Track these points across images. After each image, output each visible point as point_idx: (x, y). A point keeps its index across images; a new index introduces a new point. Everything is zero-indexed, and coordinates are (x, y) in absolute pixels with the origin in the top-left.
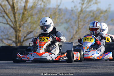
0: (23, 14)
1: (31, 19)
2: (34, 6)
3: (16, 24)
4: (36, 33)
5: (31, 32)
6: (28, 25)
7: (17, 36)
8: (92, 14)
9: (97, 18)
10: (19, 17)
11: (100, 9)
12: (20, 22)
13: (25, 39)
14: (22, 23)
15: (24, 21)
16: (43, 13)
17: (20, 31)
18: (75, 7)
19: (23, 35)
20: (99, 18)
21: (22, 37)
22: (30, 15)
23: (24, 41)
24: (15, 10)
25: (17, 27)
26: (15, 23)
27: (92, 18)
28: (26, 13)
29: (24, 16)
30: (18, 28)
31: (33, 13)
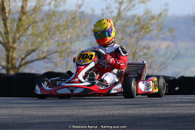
0: (20, 19)
1: (33, 29)
2: (38, 6)
3: (7, 38)
4: (41, 53)
5: (33, 51)
6: (27, 39)
7: (10, 58)
8: (136, 21)
9: (145, 27)
10: (13, 26)
11: (149, 12)
12: (15, 33)
13: (23, 62)
14: (18, 35)
15: (21, 32)
16: (53, 19)
17: (14, 49)
18: (107, 8)
19: (20, 56)
20: (148, 27)
21: (17, 59)
22: (31, 23)
23: (20, 66)
24: (5, 13)
25: (8, 42)
26: (6, 36)
27: (137, 27)
28: (24, 18)
29: (22, 25)
30: (11, 44)
31: (37, 19)
